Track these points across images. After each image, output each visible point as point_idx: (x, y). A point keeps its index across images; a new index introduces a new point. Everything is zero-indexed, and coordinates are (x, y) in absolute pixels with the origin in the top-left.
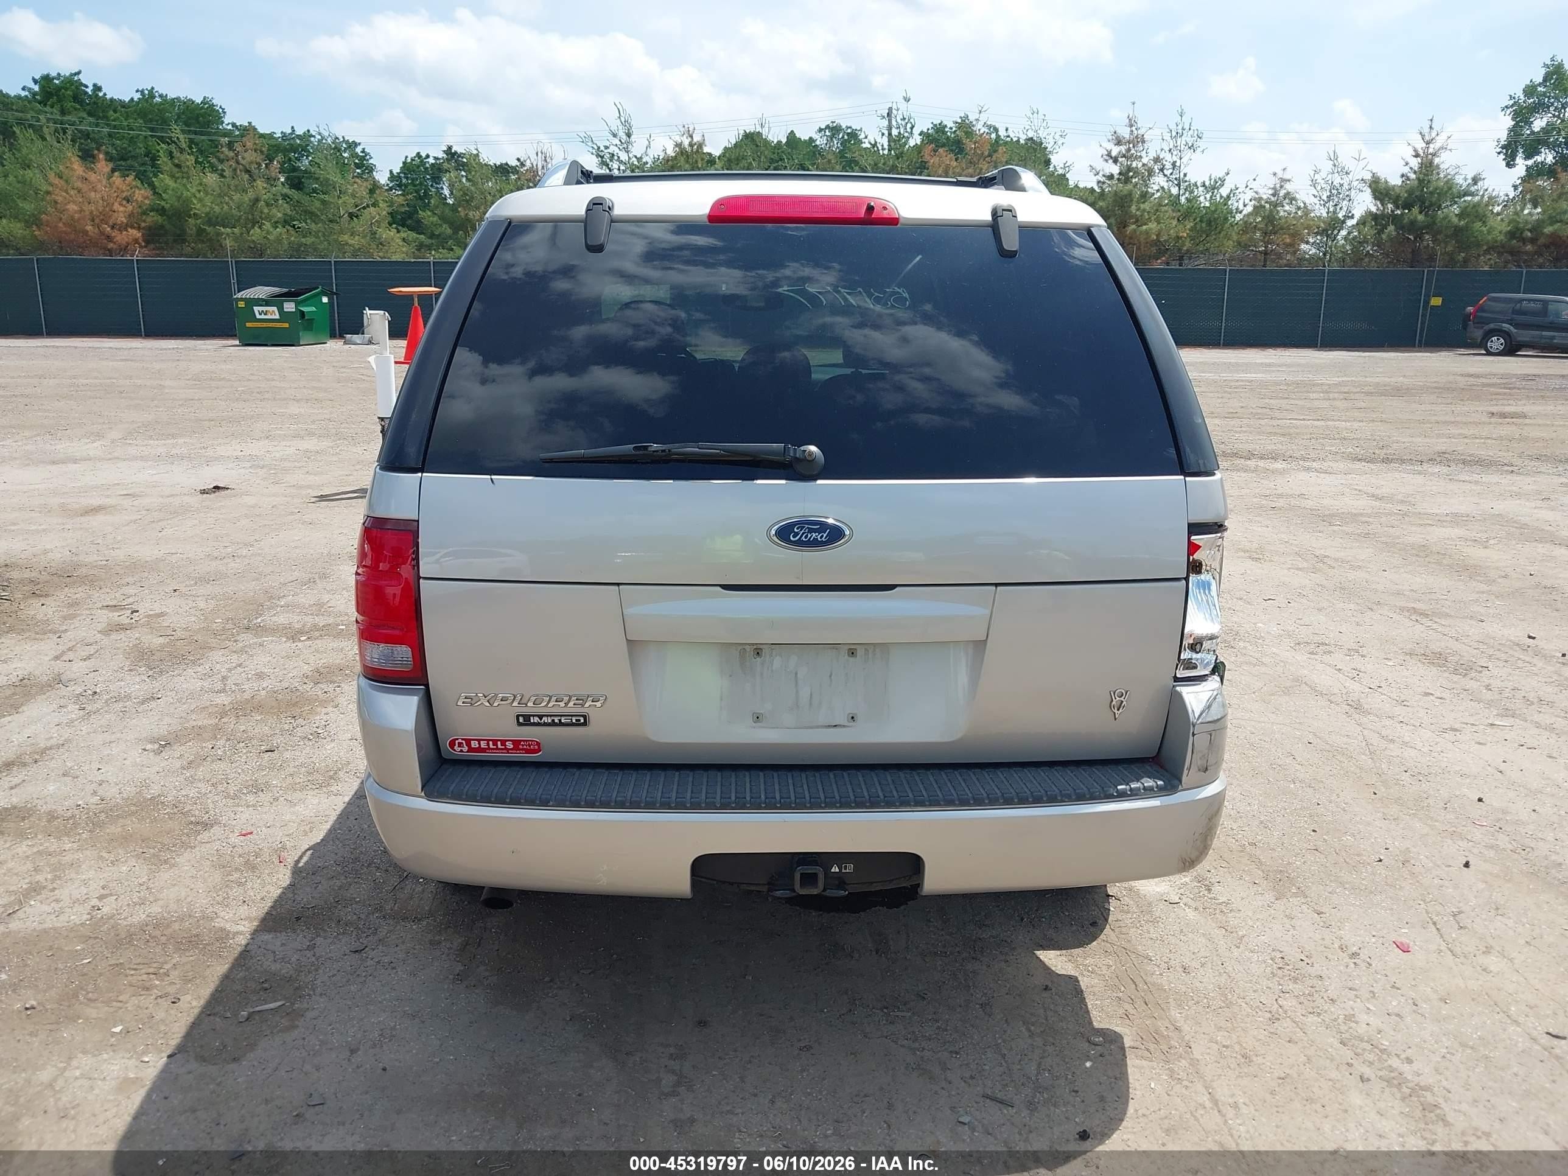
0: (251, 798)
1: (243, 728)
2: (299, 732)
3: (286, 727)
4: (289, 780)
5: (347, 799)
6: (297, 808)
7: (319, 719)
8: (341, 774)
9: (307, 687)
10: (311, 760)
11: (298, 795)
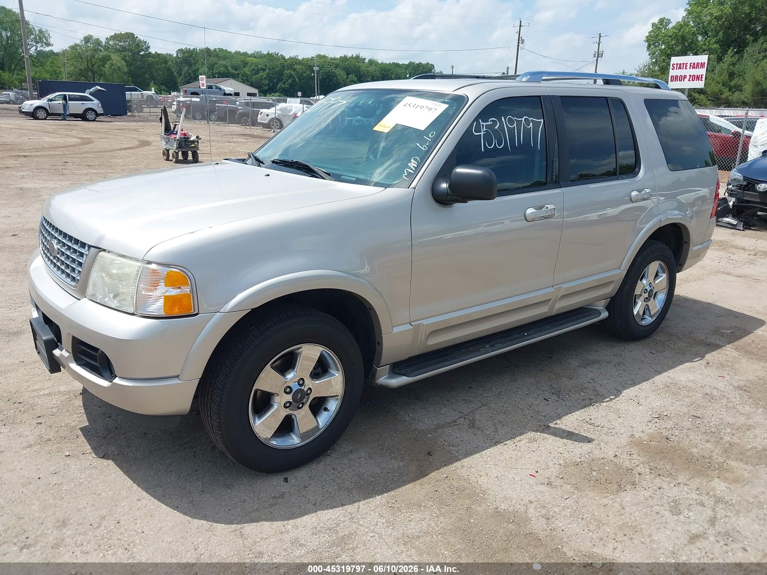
0: (715, 393)
1: (708, 445)
2: (670, 424)
3: (677, 432)
4: (691, 394)
5: (666, 373)
6: (693, 379)
7: (651, 429)
8: (661, 387)
9: (640, 469)
10: (673, 401)
11: (690, 385)
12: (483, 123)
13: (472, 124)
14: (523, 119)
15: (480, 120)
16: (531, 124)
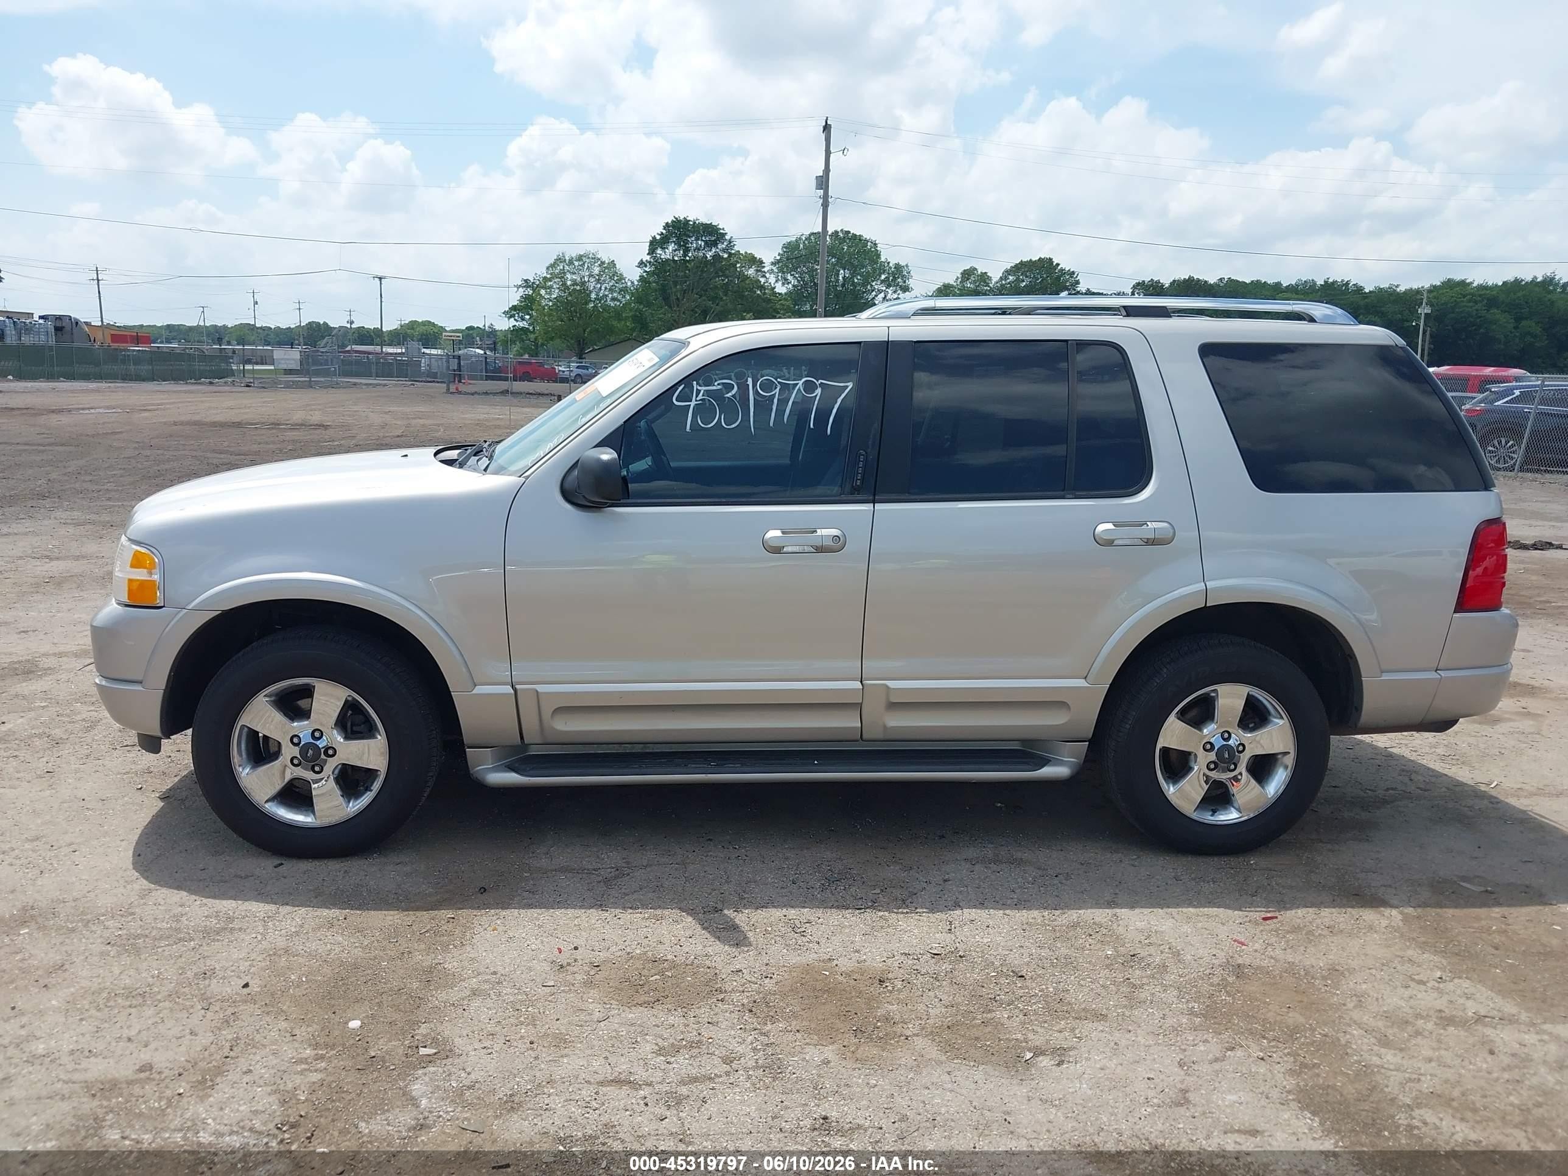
12: (699, 388)
13: (674, 388)
14: (801, 382)
15: (695, 383)
16: (819, 391)
